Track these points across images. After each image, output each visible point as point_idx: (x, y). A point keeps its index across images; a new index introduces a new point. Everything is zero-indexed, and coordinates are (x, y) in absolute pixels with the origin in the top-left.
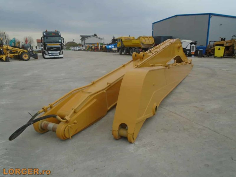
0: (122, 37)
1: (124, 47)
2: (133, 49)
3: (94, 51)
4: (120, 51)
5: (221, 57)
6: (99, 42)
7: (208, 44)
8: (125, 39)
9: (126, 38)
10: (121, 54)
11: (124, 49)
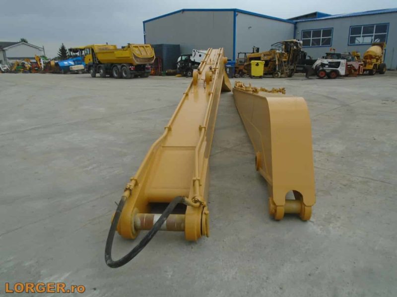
0: (93, 46)
1: (100, 63)
2: (119, 67)
3: (31, 72)
4: (92, 71)
5: (260, 77)
6: (40, 55)
7: (236, 58)
8: (100, 49)
9: (102, 47)
10: (94, 76)
11: (99, 67)
